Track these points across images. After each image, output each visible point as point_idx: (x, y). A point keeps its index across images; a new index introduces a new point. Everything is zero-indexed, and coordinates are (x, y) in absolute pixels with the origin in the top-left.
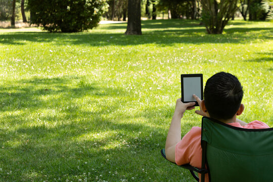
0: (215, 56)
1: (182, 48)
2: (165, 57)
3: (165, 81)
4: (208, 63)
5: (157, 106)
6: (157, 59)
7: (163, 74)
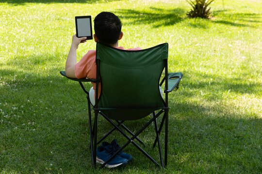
0: (67, 14)
1: (34, 7)
2: (20, 15)
3: (26, 35)
4: (61, 20)
5: (25, 55)
6: (13, 17)
7: (23, 30)
